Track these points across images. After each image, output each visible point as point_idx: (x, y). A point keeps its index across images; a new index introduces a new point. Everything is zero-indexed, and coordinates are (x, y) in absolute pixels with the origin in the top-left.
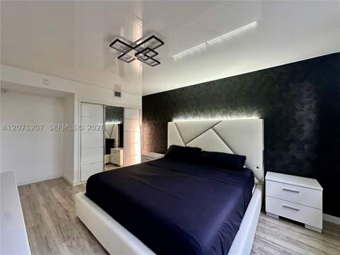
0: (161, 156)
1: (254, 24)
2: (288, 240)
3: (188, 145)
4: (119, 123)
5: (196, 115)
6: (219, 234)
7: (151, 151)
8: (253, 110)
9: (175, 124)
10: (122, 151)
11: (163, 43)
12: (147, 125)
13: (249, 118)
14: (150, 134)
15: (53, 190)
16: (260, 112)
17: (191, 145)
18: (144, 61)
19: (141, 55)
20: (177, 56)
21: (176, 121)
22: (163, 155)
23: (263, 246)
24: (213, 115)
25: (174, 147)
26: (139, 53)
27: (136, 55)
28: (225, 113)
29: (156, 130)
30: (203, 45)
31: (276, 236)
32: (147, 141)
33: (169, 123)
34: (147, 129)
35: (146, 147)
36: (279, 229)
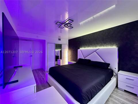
0: (75, 62)
1: (114, 6)
2: (127, 99)
3: (86, 58)
4: (60, 50)
5: (89, 46)
6: (90, 89)
7: (71, 61)
8: (114, 44)
9: (81, 50)
10: (61, 60)
11: (73, 21)
12: (70, 50)
13: (112, 47)
14: (71, 54)
15: (40, 72)
16: (117, 44)
17: (87, 58)
18: (67, 27)
19: (66, 26)
20: (81, 23)
21: (81, 49)
22: (76, 62)
23: (113, 99)
24: (96, 46)
25: (80, 59)
26: (65, 25)
27: (64, 26)
28: (101, 45)
29: (73, 52)
30: (92, 18)
31: (121, 97)
32: (70, 57)
33: (78, 50)
34: (70, 52)
35: (70, 59)
36: (123, 95)
